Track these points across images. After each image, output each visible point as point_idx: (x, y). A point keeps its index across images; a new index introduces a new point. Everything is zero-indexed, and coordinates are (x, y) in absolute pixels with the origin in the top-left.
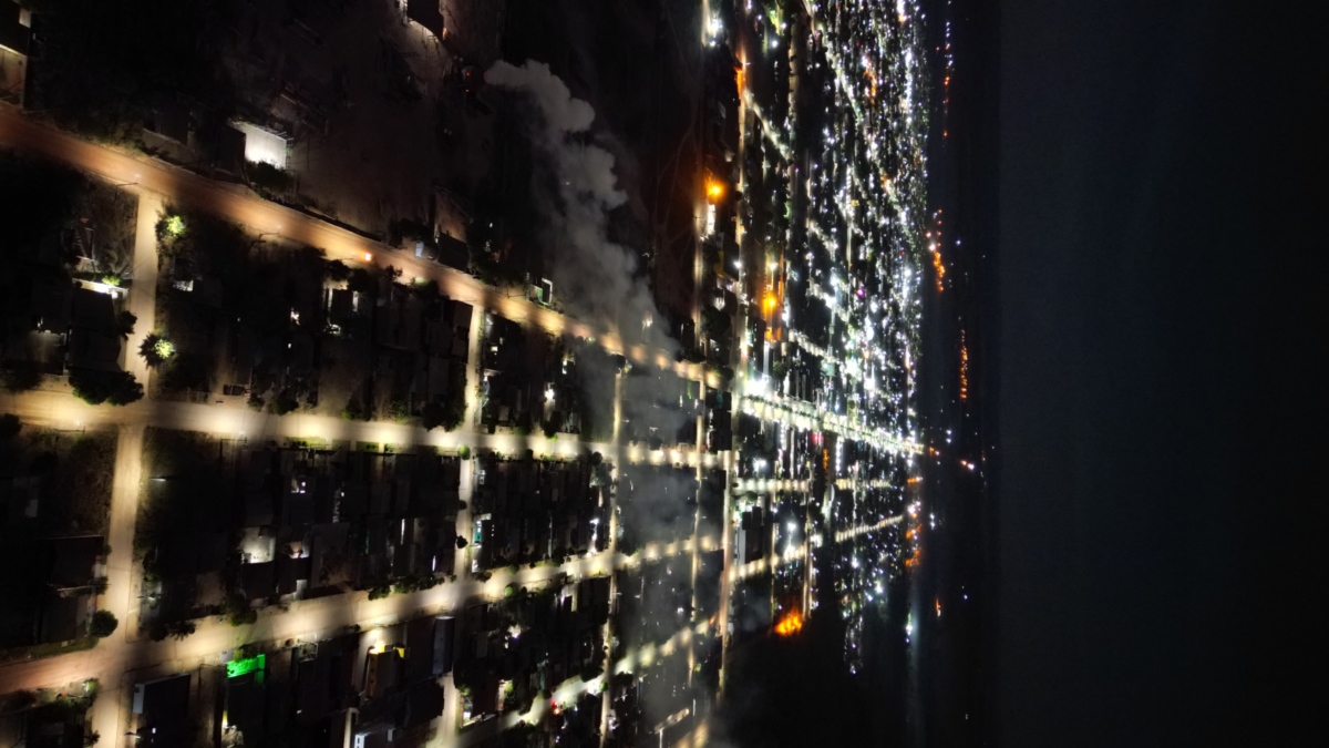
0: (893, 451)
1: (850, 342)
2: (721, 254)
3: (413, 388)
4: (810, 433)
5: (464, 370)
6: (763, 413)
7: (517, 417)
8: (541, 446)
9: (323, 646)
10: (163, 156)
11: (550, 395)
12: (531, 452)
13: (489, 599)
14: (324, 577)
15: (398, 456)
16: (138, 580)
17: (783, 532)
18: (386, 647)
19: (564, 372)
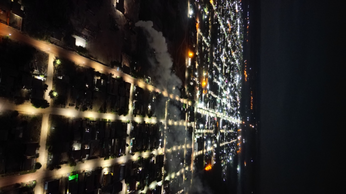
0: (234, 123)
1: (224, 94)
2: (192, 71)
3: (116, 105)
4: (214, 118)
5: (129, 100)
6: (202, 112)
7: (141, 113)
8: (147, 120)
9: (93, 172)
10: (55, 44)
11: (150, 107)
12: (145, 122)
13: (134, 160)
14: (93, 154)
15: (112, 122)
16: (47, 154)
17: (207, 143)
18: (108, 173)
19: (153, 101)
